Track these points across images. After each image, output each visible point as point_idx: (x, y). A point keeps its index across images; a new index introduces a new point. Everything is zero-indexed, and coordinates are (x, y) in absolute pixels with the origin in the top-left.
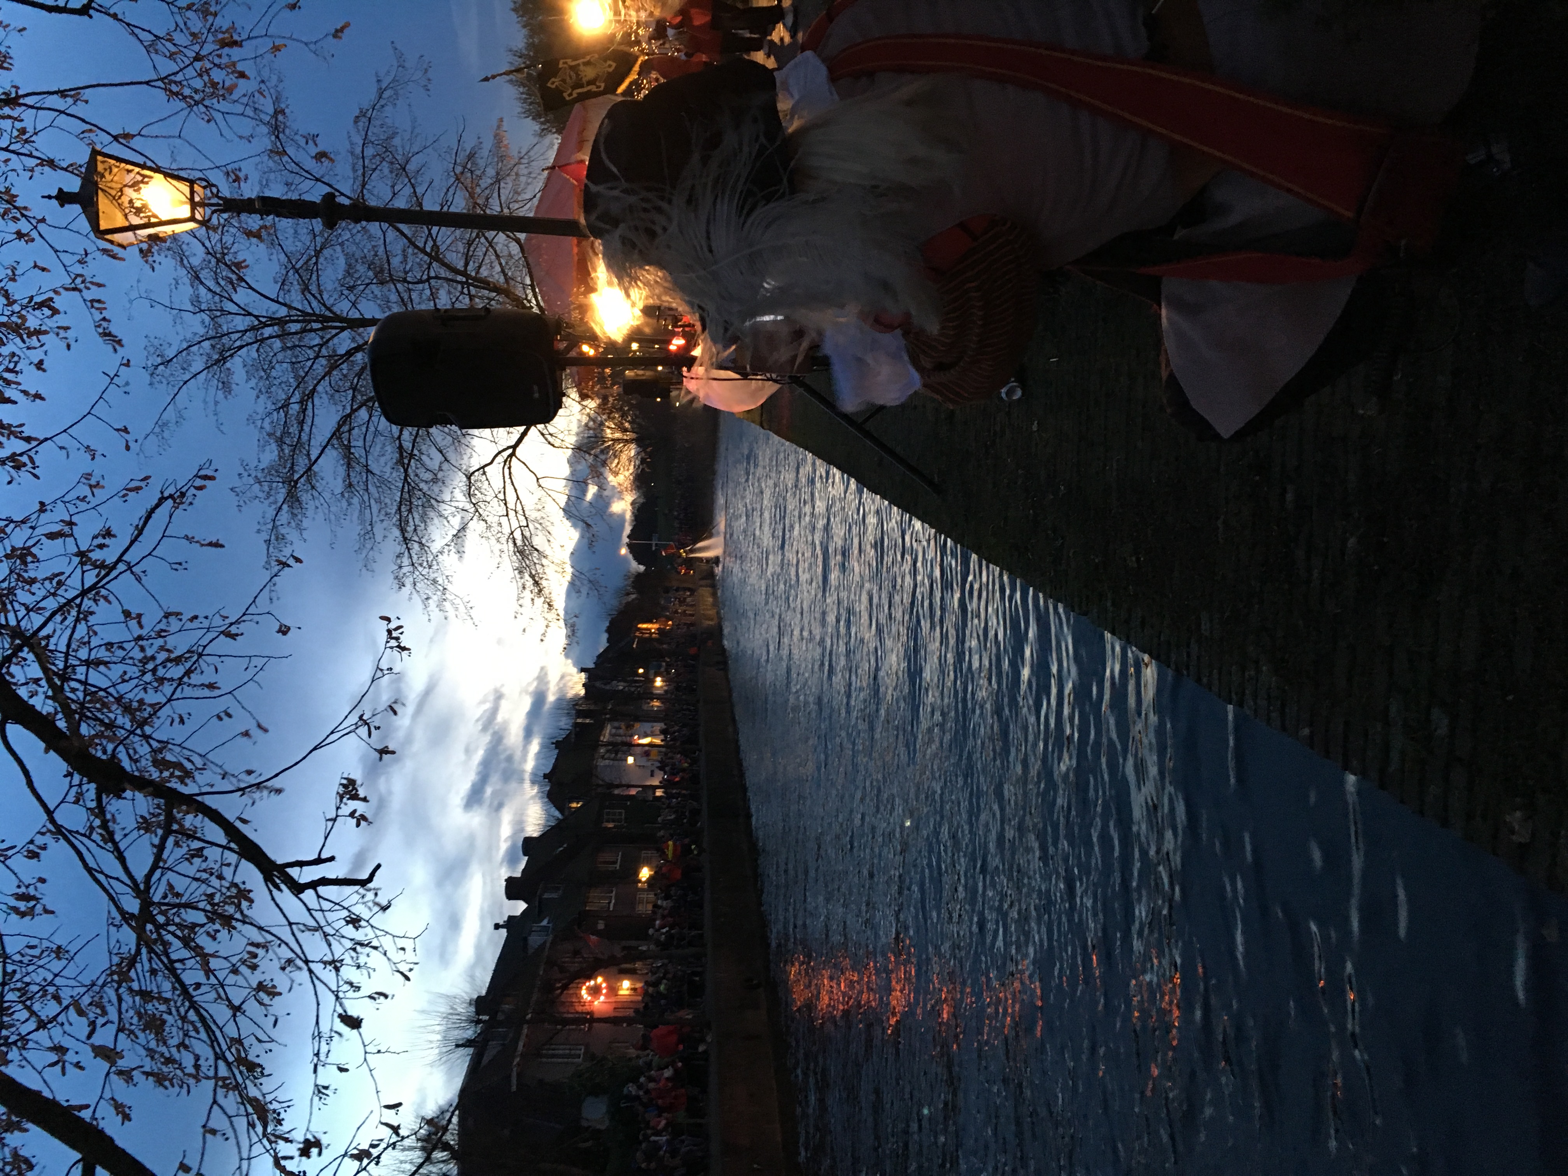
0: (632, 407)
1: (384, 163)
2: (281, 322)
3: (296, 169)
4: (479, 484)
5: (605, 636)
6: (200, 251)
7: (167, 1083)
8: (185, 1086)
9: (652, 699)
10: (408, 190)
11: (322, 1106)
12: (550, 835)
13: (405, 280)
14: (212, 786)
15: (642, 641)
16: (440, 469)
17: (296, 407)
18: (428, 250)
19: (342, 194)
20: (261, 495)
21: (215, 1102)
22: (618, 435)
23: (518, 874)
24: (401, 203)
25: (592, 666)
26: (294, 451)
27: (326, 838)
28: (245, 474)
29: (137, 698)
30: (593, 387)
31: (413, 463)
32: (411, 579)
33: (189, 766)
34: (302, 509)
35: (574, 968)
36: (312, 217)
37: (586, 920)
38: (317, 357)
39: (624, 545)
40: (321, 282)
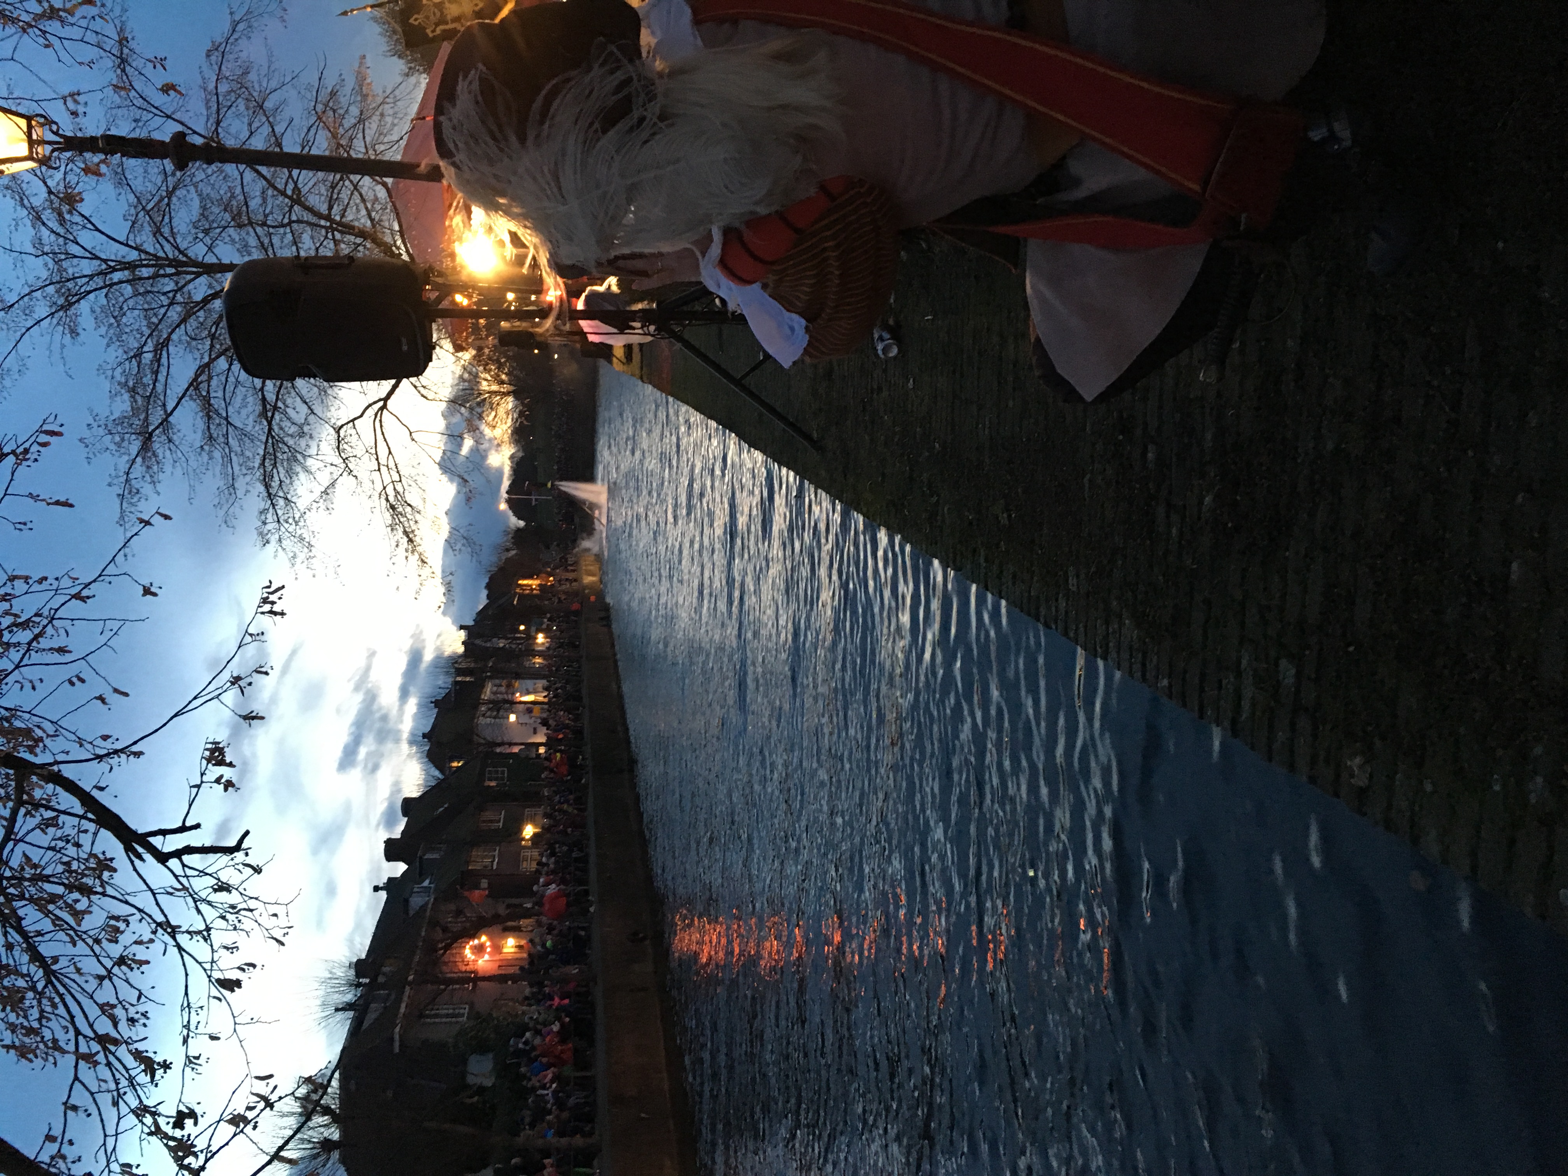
0: (508, 358)
1: (240, 100)
2: (131, 266)
3: (146, 106)
4: (349, 438)
5: (484, 593)
6: (42, 190)
7: (31, 1056)
8: (51, 1059)
9: (534, 656)
10: (266, 130)
11: (194, 1076)
12: (430, 794)
13: (264, 224)
14: (67, 753)
15: (522, 597)
16: (307, 422)
17: (150, 356)
18: (289, 192)
19: (195, 132)
20: (112, 446)
21: (76, 1078)
22: (495, 388)
23: (397, 834)
24: (258, 143)
25: (471, 623)
26: (148, 402)
27: (190, 806)
28: (95, 425)
30: (467, 338)
31: (277, 416)
32: (277, 536)
33: (39, 733)
34: (158, 463)
35: (456, 928)
36: (163, 157)
37: (469, 879)
38: (171, 304)
39: (503, 500)
40: (174, 224)
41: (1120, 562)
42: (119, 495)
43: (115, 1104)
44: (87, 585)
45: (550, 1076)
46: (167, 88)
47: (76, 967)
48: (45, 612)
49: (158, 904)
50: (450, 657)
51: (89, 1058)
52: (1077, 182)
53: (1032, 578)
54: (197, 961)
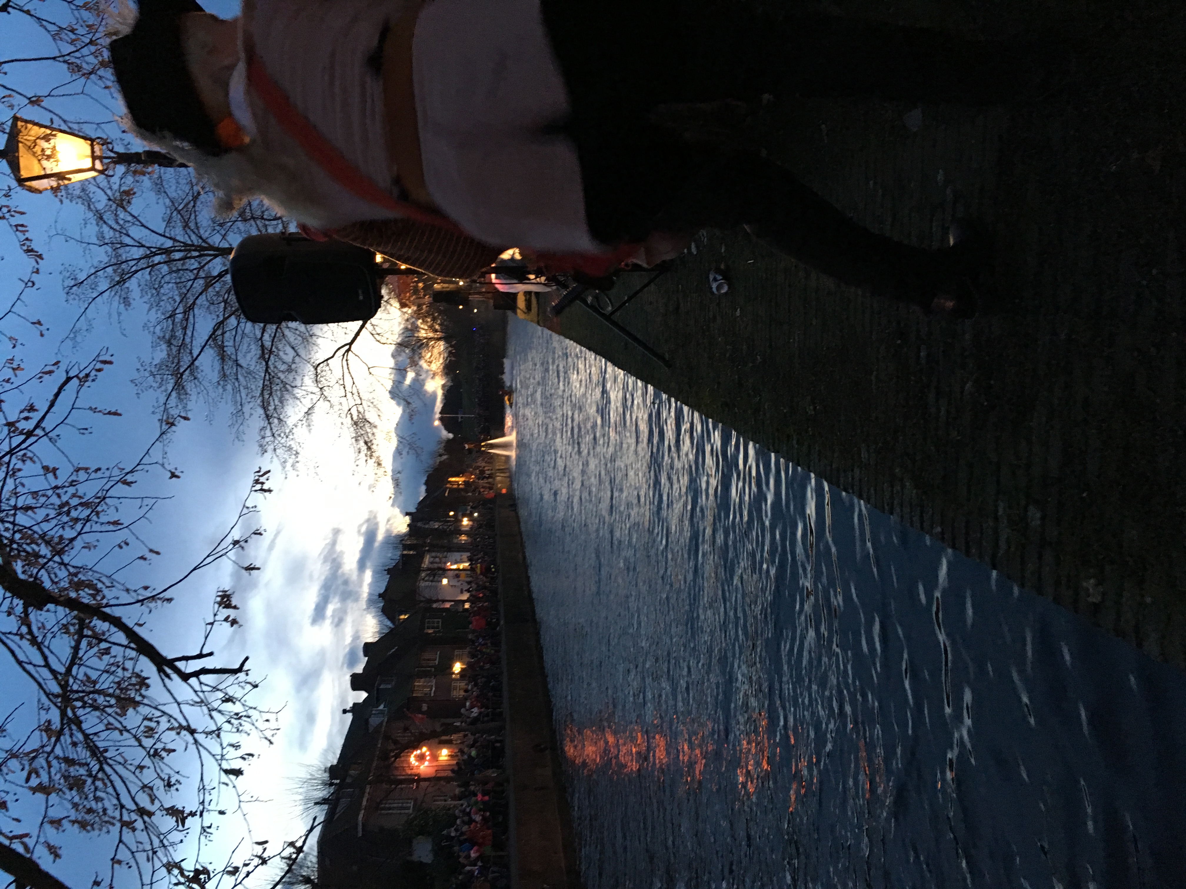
0: (440, 312)
2: (167, 251)
4: (324, 374)
5: (423, 488)
6: (104, 199)
7: (89, 828)
9: (461, 535)
11: (208, 843)
13: (262, 218)
14: (118, 598)
15: (452, 490)
16: (293, 362)
17: (180, 316)
20: (154, 385)
21: (121, 841)
22: (431, 335)
23: (359, 669)
25: (414, 510)
26: (179, 350)
27: (206, 638)
28: (142, 369)
29: (58, 535)
30: (410, 297)
31: (272, 358)
32: (272, 447)
33: (100, 585)
34: (187, 394)
35: (405, 741)
37: (413, 704)
38: (196, 278)
39: (437, 418)
40: (198, 221)
41: (901, 438)
43: (151, 860)
49: (181, 711)
50: (398, 536)
53: (833, 454)
54: (211, 754)
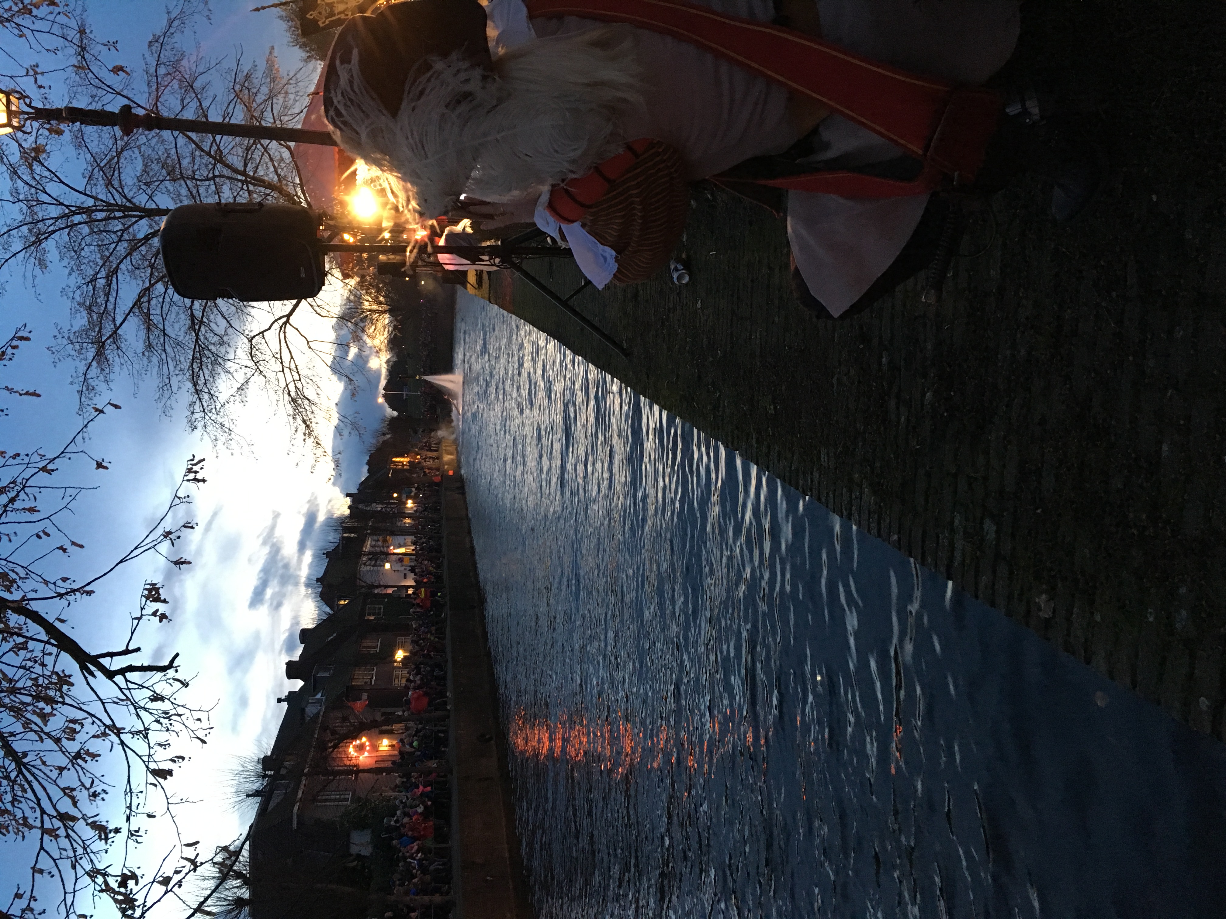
0: (385, 284)
1: (175, 81)
2: (88, 211)
3: (101, 85)
4: (259, 346)
5: (366, 468)
6: (18, 151)
7: (4, 831)
8: (20, 833)
9: (405, 518)
10: (194, 104)
11: (136, 847)
12: (322, 626)
13: (193, 178)
14: (36, 591)
15: (395, 471)
16: (226, 334)
17: (102, 282)
18: (213, 153)
19: (139, 106)
20: (73, 353)
21: (42, 848)
22: (375, 307)
23: (296, 657)
24: (189, 115)
25: (355, 492)
26: (101, 317)
27: (132, 633)
28: (59, 336)
30: (353, 268)
31: (203, 329)
32: (202, 423)
33: (14, 576)
34: (109, 365)
35: (343, 731)
36: (113, 125)
37: (353, 693)
38: (120, 240)
39: (381, 395)
40: (122, 178)
41: (860, 444)
42: (78, 391)
43: (74, 867)
44: (52, 460)
45: (416, 848)
46: (117, 69)
47: (42, 760)
48: (19, 480)
49: (106, 711)
50: (338, 518)
51: (52, 833)
52: (827, 146)
53: (793, 456)
54: (137, 755)
